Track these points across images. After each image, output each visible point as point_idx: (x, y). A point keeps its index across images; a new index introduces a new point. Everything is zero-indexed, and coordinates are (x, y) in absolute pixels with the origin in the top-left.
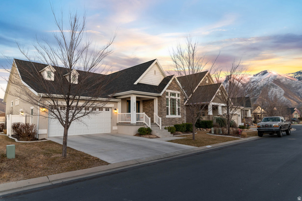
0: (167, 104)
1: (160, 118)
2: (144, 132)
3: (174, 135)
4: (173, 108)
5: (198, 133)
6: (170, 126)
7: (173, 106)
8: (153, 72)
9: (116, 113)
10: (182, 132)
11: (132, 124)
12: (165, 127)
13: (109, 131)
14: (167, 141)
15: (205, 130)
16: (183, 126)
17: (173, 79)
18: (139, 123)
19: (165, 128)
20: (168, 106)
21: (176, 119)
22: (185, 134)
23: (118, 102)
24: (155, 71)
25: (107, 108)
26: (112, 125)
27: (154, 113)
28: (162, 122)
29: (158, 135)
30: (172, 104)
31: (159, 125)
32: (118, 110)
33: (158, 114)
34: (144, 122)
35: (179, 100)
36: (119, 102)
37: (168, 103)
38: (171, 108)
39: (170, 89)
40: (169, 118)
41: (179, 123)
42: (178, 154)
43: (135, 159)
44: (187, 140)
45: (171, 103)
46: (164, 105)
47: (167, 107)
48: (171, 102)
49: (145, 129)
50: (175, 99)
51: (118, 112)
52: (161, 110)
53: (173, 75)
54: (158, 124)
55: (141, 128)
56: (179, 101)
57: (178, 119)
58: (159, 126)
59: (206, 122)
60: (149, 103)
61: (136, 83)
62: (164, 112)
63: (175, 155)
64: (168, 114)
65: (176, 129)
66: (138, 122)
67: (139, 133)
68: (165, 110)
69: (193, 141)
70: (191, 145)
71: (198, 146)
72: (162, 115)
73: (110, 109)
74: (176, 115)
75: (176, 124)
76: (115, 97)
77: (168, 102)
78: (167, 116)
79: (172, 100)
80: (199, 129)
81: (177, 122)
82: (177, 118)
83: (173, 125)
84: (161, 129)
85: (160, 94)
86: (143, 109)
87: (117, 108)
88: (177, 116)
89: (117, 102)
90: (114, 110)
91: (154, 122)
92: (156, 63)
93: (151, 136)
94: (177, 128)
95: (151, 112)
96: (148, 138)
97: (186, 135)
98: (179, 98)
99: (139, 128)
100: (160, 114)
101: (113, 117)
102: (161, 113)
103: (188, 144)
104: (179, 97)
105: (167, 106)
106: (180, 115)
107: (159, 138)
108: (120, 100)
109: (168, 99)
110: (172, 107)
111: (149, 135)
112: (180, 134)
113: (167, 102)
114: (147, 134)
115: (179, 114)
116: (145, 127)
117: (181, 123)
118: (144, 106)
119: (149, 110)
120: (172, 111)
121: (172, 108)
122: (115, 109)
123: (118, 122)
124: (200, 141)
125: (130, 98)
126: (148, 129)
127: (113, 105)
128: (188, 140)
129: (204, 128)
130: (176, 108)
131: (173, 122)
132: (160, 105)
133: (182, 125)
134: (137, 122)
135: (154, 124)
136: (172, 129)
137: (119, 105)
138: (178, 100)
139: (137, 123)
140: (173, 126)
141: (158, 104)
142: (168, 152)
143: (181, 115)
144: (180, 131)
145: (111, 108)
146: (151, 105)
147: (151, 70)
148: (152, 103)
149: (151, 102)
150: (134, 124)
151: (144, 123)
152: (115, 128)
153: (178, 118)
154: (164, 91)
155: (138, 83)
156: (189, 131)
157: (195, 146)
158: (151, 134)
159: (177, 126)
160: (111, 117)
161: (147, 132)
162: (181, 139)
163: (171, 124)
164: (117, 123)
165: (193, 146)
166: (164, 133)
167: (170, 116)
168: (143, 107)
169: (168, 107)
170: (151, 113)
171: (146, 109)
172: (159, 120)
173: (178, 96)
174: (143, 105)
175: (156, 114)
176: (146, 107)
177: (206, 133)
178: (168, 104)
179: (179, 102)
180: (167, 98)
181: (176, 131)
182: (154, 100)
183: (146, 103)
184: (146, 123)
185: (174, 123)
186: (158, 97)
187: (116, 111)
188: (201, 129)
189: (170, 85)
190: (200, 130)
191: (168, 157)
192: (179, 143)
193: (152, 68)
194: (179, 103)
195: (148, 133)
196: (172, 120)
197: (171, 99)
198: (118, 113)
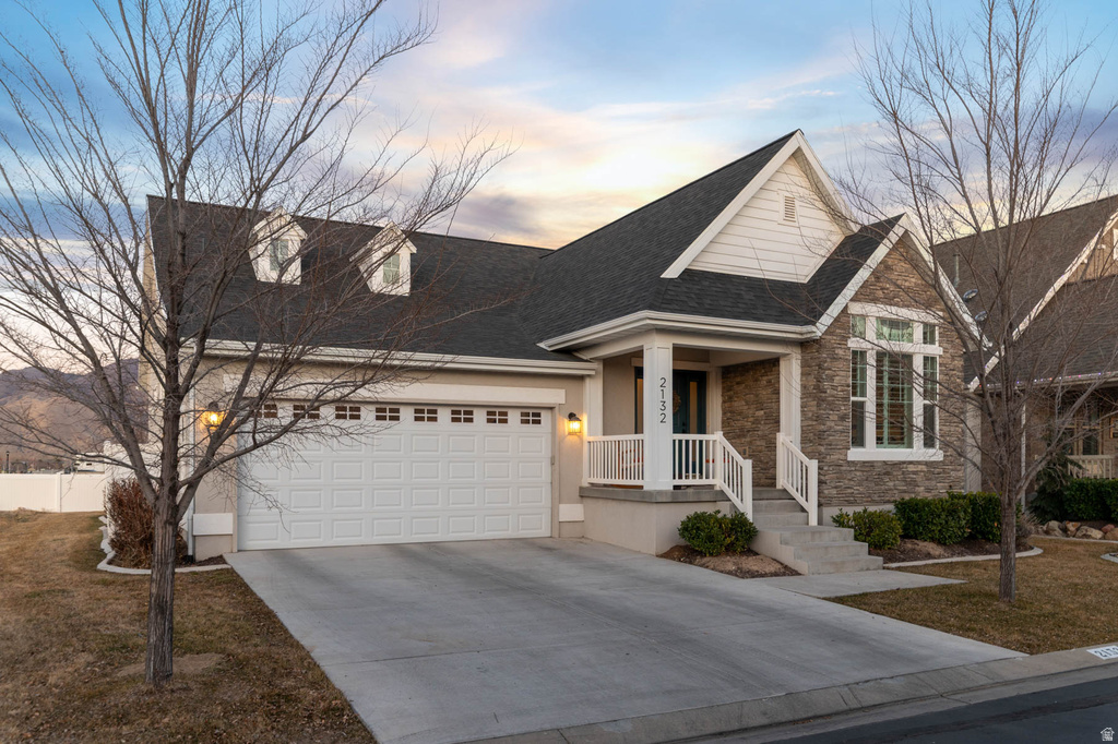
0: (854, 387)
1: (813, 465)
2: (710, 539)
3: (889, 559)
4: (891, 405)
5: (1046, 552)
6: (872, 509)
7: (894, 393)
8: (781, 207)
9: (579, 434)
10: (940, 542)
11: (650, 493)
12: (841, 516)
13: (540, 528)
14: (833, 595)
15: (1097, 534)
16: (952, 512)
17: (893, 237)
18: (690, 490)
19: (840, 522)
20: (863, 394)
21: (911, 468)
22: (961, 554)
23: (588, 381)
24: (789, 204)
25: (531, 411)
26: (558, 497)
27: (781, 438)
28: (821, 482)
29: (787, 555)
30: (886, 383)
31: (801, 501)
32: (585, 418)
33: (804, 441)
34: (718, 482)
35: (933, 359)
36: (589, 376)
37: (864, 377)
38: (879, 406)
39: (875, 300)
40: (868, 465)
41: (928, 490)
42: (870, 698)
43: (562, 725)
44: (962, 596)
45: (879, 379)
46: (834, 388)
47: (852, 399)
48: (880, 373)
49: (717, 520)
50: (908, 357)
51: (585, 429)
52: (818, 418)
53: (900, 217)
54: (797, 496)
55: (699, 517)
56: (933, 367)
57: (924, 468)
58: (803, 510)
59: (1102, 485)
60: (756, 380)
61: (673, 272)
62: (839, 427)
63: (852, 710)
64: (859, 441)
65: (904, 529)
66: (684, 482)
67: (683, 542)
68: (843, 418)
69: (1003, 606)
70: (982, 636)
71: (1031, 649)
72: (822, 449)
73: (545, 416)
74: (910, 445)
75: (907, 498)
76: (568, 353)
77: (864, 371)
78: (855, 454)
79: (886, 361)
80: (1054, 524)
81: (914, 483)
82: (919, 463)
83: (889, 502)
84: (813, 521)
85: (813, 328)
86: (724, 413)
87: (581, 412)
88: (917, 452)
89: (581, 378)
90: (566, 421)
91: (779, 486)
92: (797, 155)
93: (750, 563)
94: (909, 519)
95: (764, 429)
96: (730, 573)
97: (967, 564)
98: (935, 350)
99: (684, 518)
100: (813, 440)
101: (561, 458)
102: (820, 435)
103: (964, 630)
104: (933, 342)
105: (854, 394)
106: (937, 443)
107: (795, 573)
108: (599, 366)
109: (863, 353)
110: (886, 401)
111: (743, 553)
112: (929, 556)
113: (858, 373)
114: (730, 550)
115: (929, 443)
116: (725, 510)
117: (941, 490)
118: (728, 400)
119: (757, 421)
120: (886, 424)
121: (886, 408)
122: (572, 417)
123: (585, 485)
124: (1048, 608)
125: (639, 354)
126: (732, 521)
127: (563, 392)
128: (971, 595)
129: (1093, 519)
130: (910, 406)
131: (891, 484)
132: (814, 394)
133: (946, 505)
134: (678, 482)
135: (776, 495)
136: (878, 526)
137: (594, 391)
138: (926, 358)
139: (676, 487)
140: (891, 507)
141: (804, 387)
142: (802, 683)
143: (945, 445)
144: (933, 540)
145: (551, 408)
146: (765, 393)
147: (765, 194)
148: (769, 381)
149: (765, 374)
150: (660, 493)
151: (717, 488)
152: (572, 511)
153: (927, 463)
154: (834, 310)
155: (687, 271)
156: (988, 540)
157: (1006, 645)
158: (751, 552)
159: (916, 511)
160: (550, 455)
161: (728, 540)
162: (924, 592)
163: (876, 498)
164: (581, 488)
165: (993, 642)
166: (826, 548)
167: (871, 451)
168: (724, 402)
169: (862, 405)
170: (763, 437)
171: (740, 414)
172: (805, 471)
173: (928, 338)
174: (726, 389)
175: (788, 440)
176: (739, 404)
177: (1096, 556)
178: (863, 386)
179: (933, 374)
180: (855, 353)
181: (905, 536)
182: (782, 364)
183: (738, 379)
184: (729, 492)
185: (897, 489)
186: (804, 344)
187: (575, 426)
188: (1071, 526)
189: (876, 274)
190: (1065, 530)
191: (794, 722)
192: (901, 618)
193: (774, 186)
194: (929, 378)
195: (732, 544)
196: (887, 473)
197: (881, 356)
198: (586, 437)
